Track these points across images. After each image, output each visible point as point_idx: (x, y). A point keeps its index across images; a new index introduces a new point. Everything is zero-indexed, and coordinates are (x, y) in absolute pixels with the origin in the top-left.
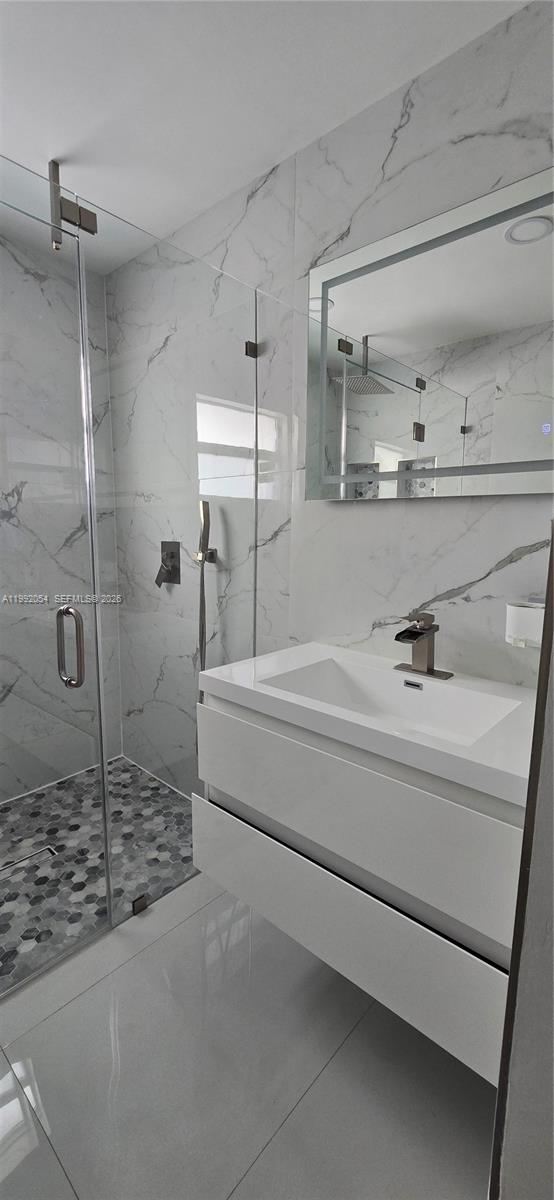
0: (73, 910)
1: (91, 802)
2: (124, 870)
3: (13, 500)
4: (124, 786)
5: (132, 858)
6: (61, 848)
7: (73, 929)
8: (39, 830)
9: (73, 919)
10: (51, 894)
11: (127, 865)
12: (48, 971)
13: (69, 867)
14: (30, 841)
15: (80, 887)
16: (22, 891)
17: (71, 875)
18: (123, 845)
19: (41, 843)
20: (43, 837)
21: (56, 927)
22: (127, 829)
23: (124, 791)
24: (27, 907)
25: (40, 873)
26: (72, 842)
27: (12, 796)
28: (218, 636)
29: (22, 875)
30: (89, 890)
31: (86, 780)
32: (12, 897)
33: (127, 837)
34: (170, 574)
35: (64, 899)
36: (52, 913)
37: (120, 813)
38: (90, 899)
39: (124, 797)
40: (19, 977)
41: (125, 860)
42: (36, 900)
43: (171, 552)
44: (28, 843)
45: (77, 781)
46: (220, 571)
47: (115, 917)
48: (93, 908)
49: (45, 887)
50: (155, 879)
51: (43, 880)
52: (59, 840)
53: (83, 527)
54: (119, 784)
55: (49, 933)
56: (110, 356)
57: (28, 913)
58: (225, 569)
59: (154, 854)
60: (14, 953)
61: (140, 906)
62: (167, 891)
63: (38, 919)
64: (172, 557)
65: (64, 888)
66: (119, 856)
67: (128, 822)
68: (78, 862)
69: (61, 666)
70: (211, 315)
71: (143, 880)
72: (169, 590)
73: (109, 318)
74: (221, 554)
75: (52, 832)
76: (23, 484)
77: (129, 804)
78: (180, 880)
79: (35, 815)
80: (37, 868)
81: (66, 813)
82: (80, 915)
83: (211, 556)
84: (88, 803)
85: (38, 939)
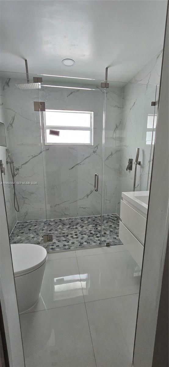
0: (95, 241)
1: (106, 222)
2: (108, 237)
3: (96, 149)
4: (114, 221)
5: (110, 236)
6: (97, 229)
7: (94, 244)
8: (94, 224)
9: (94, 242)
10: (92, 236)
11: (109, 237)
12: (87, 249)
13: (97, 233)
14: (92, 225)
15: (98, 237)
16: (87, 234)
17: (97, 234)
18: (110, 232)
19: (94, 226)
20: (94, 225)
21: (91, 242)
22: (111, 230)
23: (114, 222)
24: (87, 237)
25: (91, 232)
26: (99, 228)
27: (90, 215)
28: (139, 185)
29: (88, 231)
30: (99, 238)
31: (107, 217)
32: (85, 234)
33: (111, 231)
34: (130, 168)
35: (94, 238)
36: (91, 240)
37: (111, 226)
38: (99, 240)
39: (114, 223)
40: (82, 247)
41: (109, 236)
42: (89, 236)
43: (131, 161)
44: (91, 225)
45: (105, 216)
46: (141, 168)
47: (103, 245)
48: (99, 242)
49: (92, 235)
50: (114, 242)
51: (92, 233)
52: (97, 227)
53: (112, 154)
54: (113, 220)
55: (90, 243)
56: (122, 108)
57: (87, 238)
58: (142, 167)
59: (116, 237)
60: (83, 243)
61: (108, 245)
62: (115, 245)
63: (88, 240)
64: (131, 163)
65: (95, 236)
66: (108, 234)
67: (112, 228)
68: (99, 232)
69: (95, 187)
70: (145, 94)
71: (111, 241)
72: (130, 172)
73: (123, 98)
74: (142, 163)
75: (96, 225)
76: (99, 145)
77: (114, 224)
78: (119, 244)
79: (94, 221)
80: (91, 231)
81: (100, 222)
82: (96, 242)
83: (139, 164)
84: (105, 221)
85: (87, 243)
